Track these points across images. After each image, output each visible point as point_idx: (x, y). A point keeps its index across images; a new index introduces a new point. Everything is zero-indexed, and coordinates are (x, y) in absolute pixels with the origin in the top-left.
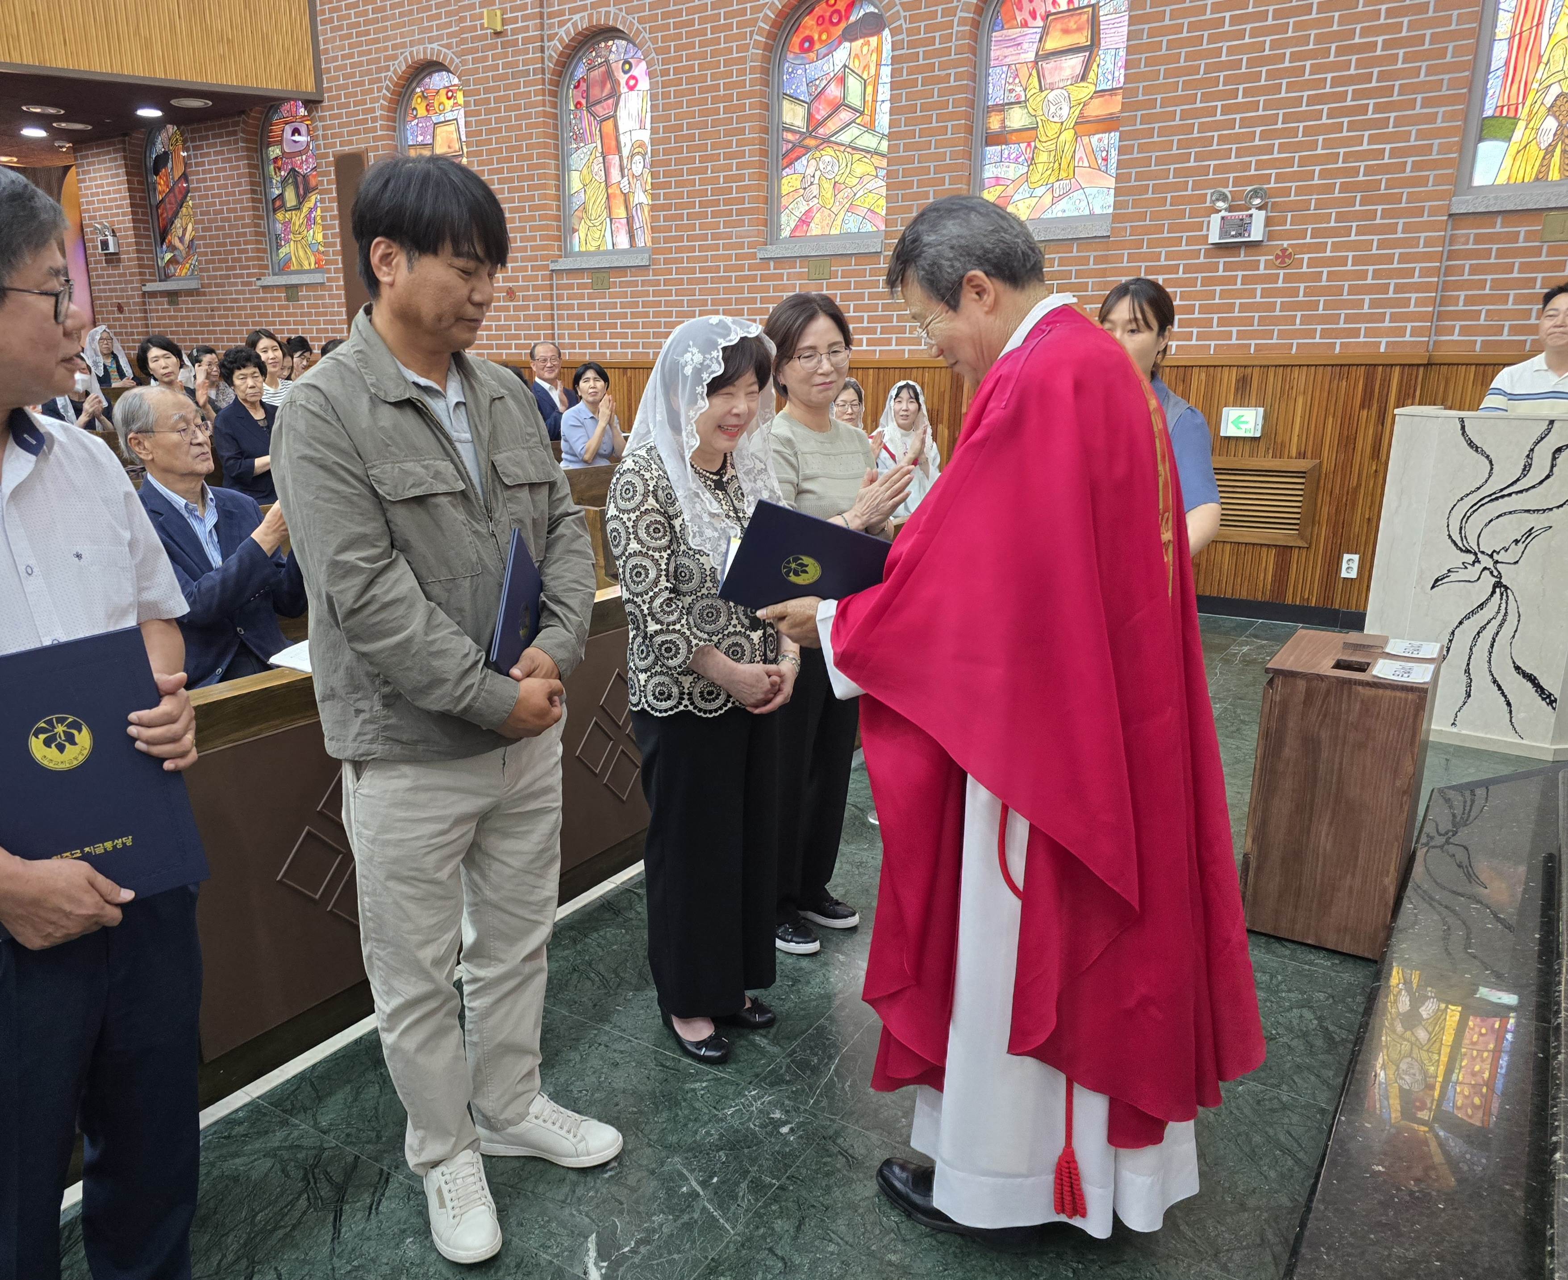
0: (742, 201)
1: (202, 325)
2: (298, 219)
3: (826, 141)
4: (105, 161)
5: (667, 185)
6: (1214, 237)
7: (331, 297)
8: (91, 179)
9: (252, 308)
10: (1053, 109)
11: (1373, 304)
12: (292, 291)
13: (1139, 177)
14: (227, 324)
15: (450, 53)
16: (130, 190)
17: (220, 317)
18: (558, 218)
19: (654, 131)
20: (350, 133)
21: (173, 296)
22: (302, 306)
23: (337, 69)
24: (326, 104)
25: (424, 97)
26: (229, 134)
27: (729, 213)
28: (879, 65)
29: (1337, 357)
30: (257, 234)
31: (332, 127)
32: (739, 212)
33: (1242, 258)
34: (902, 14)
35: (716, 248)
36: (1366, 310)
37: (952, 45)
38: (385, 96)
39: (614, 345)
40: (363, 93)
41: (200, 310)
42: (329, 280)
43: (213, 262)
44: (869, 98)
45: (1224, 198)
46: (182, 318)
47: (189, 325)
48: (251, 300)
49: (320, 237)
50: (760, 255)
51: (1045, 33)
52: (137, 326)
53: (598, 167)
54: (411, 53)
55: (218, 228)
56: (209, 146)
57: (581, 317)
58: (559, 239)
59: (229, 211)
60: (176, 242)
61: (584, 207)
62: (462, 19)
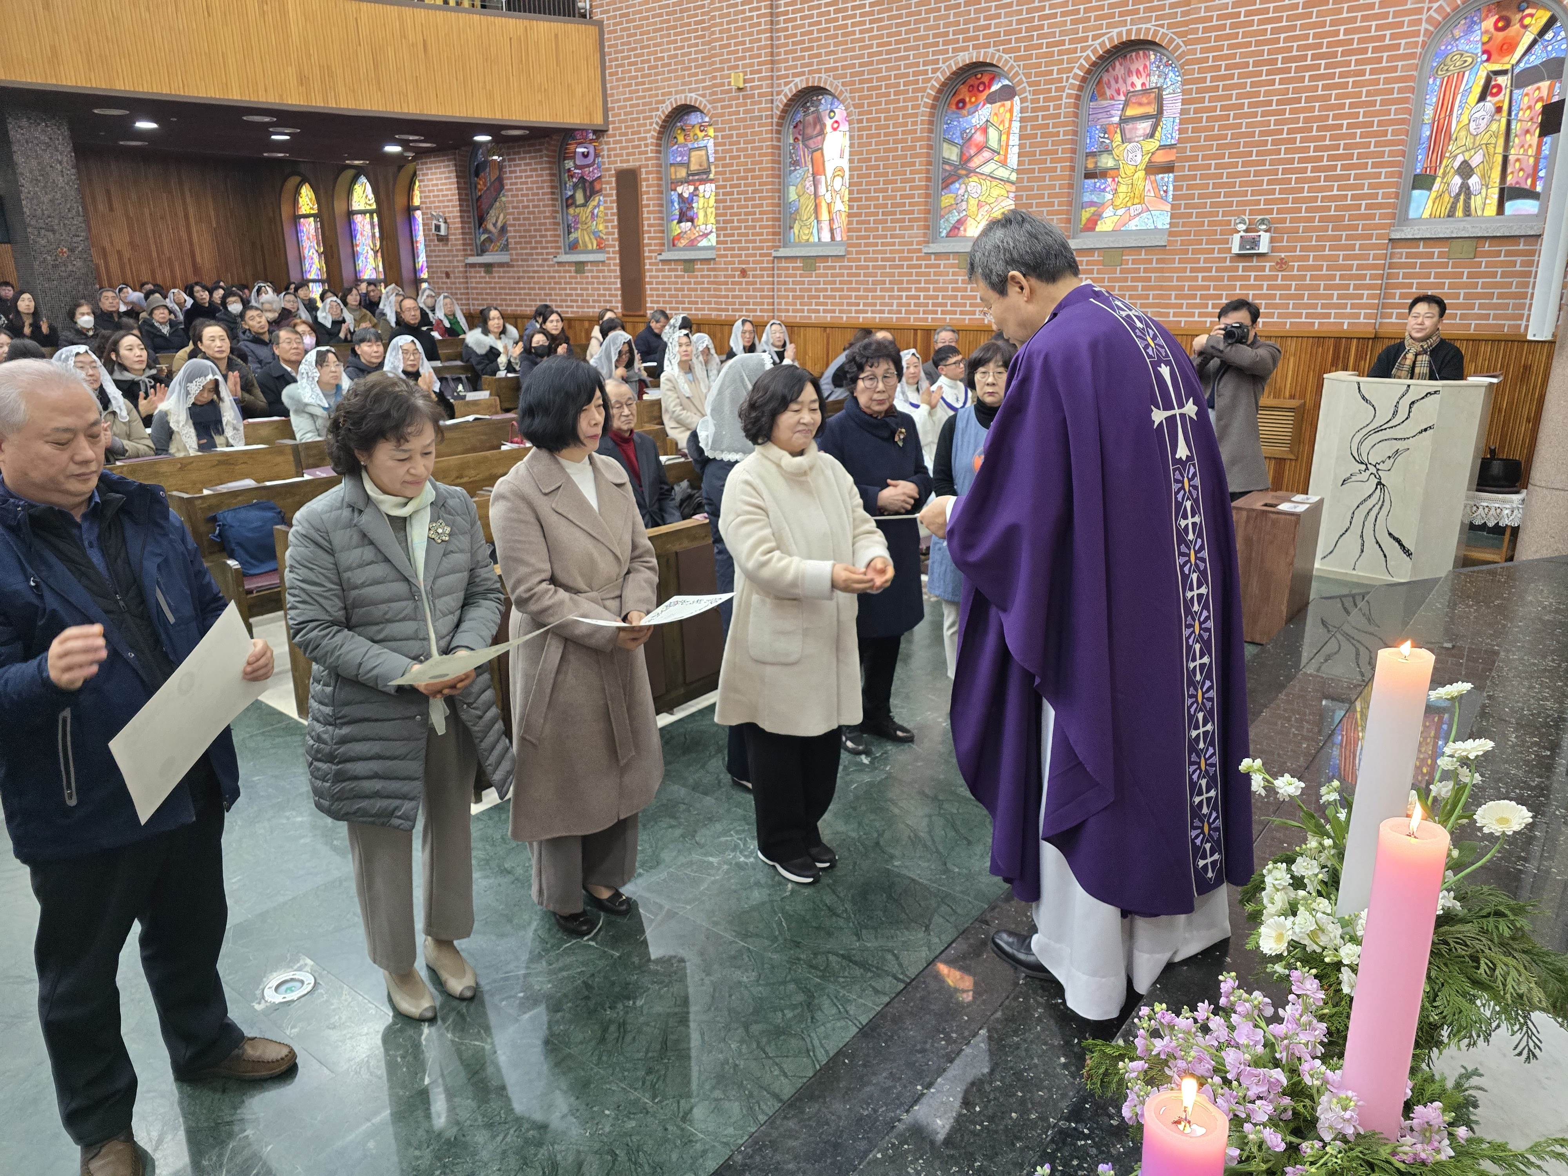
0: (912, 212)
1: (510, 289)
2: (584, 213)
3: (974, 171)
4: (439, 167)
5: (860, 199)
6: (1236, 250)
7: (609, 271)
8: (429, 180)
9: (549, 277)
10: (1130, 155)
11: (1340, 297)
12: (580, 266)
13: (1187, 206)
14: (530, 289)
15: (704, 101)
16: (458, 188)
17: (524, 283)
18: (779, 220)
19: (851, 161)
20: (628, 154)
21: (488, 267)
22: (587, 277)
23: (619, 108)
24: (610, 132)
25: (683, 130)
26: (536, 151)
27: (903, 220)
28: (1011, 121)
29: (1316, 331)
30: (555, 224)
31: (615, 149)
32: (910, 220)
33: (1254, 263)
34: (1028, 89)
35: (894, 244)
36: (1335, 301)
37: (1063, 111)
38: (655, 130)
39: (818, 311)
40: (639, 126)
41: (509, 278)
42: (609, 258)
43: (520, 243)
44: (1003, 143)
45: (1243, 222)
46: (495, 283)
47: (500, 288)
48: (549, 272)
49: (601, 227)
50: (925, 250)
51: (1126, 104)
52: (460, 289)
53: (809, 183)
54: (676, 100)
55: (524, 219)
56: (520, 159)
57: (794, 290)
58: (779, 234)
59: (534, 206)
60: (490, 227)
61: (797, 210)
62: (715, 78)
